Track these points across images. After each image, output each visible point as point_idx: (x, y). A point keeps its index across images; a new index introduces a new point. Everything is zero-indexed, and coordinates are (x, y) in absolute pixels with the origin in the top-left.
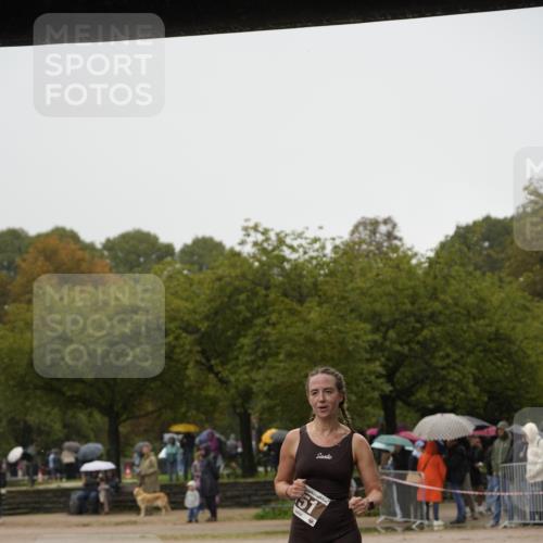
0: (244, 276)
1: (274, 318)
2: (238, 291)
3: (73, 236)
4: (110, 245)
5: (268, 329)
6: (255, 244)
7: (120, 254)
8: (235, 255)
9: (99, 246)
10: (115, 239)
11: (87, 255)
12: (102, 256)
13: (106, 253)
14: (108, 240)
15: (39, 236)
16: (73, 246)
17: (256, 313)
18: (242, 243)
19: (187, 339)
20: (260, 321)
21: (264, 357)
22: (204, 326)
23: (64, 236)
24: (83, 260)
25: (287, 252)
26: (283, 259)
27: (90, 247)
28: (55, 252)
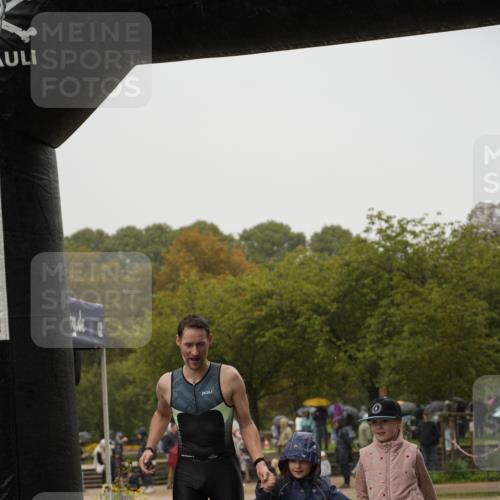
0: (370, 261)
1: (398, 298)
2: (364, 275)
3: (214, 229)
4: (246, 236)
5: (393, 310)
6: (380, 231)
7: (256, 244)
8: (361, 241)
9: (237, 237)
10: (251, 230)
11: (225, 246)
12: (239, 246)
13: (243, 243)
14: (245, 231)
15: (182, 230)
16: (212, 237)
17: (381, 295)
18: (367, 230)
19: (318, 320)
20: (385, 302)
21: (390, 335)
22: (333, 308)
23: (205, 229)
24: (221, 250)
25: (409, 238)
26: (407, 244)
27: (229, 239)
28: (196, 244)
